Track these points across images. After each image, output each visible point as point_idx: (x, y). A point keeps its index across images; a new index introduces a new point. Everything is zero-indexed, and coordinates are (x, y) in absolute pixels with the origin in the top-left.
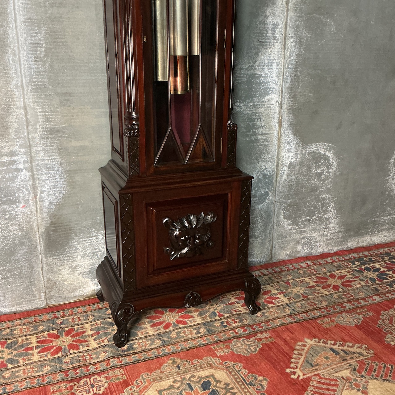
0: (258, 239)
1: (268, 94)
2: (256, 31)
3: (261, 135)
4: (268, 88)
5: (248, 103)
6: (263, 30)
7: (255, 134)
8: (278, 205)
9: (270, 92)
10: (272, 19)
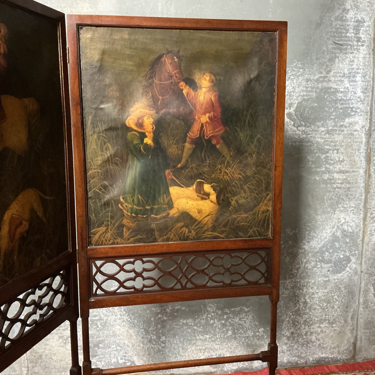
0: (334, 325)
1: (349, 116)
2: (330, 30)
3: (338, 172)
4: (350, 107)
5: (318, 127)
6: (341, 29)
7: (329, 171)
8: (365, 278)
9: (353, 113)
10: (353, 14)
